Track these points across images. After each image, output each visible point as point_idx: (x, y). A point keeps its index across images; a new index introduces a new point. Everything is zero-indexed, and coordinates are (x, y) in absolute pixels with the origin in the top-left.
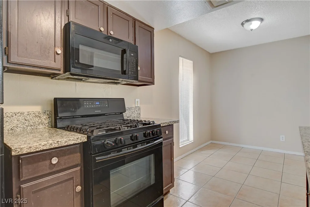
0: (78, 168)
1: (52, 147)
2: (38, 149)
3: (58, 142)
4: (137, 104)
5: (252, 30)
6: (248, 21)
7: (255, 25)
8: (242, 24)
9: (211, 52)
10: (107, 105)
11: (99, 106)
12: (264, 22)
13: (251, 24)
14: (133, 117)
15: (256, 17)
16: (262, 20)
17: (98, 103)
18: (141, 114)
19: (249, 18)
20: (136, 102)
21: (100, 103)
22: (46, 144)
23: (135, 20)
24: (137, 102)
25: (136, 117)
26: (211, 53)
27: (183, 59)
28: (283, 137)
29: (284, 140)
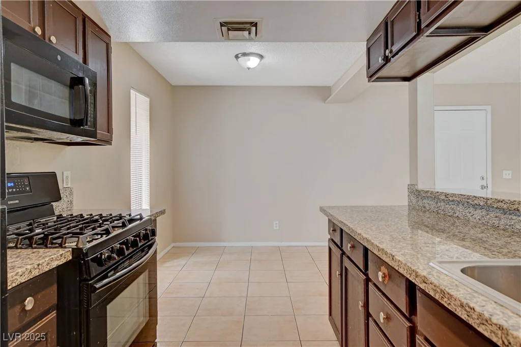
0: (53, 314)
1: (32, 277)
2: (15, 283)
3: (38, 265)
4: (67, 183)
5: (249, 68)
6: (245, 54)
7: (253, 62)
8: (237, 57)
9: (174, 82)
10: (28, 188)
11: (14, 190)
12: (263, 61)
13: (249, 60)
14: (61, 210)
15: (256, 52)
16: (261, 57)
17: (12, 184)
18: (74, 203)
19: (247, 52)
20: (65, 177)
21: (14, 183)
22: (24, 273)
23: (85, 18)
24: (67, 177)
25: (66, 209)
26: (173, 84)
27: (137, 93)
28: (276, 224)
29: (278, 228)
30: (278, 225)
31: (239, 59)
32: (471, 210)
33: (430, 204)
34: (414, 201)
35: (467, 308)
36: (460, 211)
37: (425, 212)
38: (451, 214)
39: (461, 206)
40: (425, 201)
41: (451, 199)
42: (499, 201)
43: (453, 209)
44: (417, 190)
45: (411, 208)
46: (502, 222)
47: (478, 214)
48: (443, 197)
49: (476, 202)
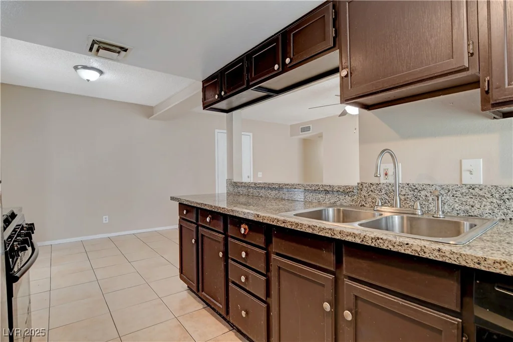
5: (88, 80)
6: (85, 67)
12: (103, 76)
16: (101, 72)
28: (106, 218)
29: (107, 222)
30: (107, 219)
31: (78, 71)
32: (270, 191)
33: (243, 190)
34: (231, 189)
35: (313, 227)
36: (263, 192)
37: (239, 196)
38: (257, 195)
39: (263, 190)
40: (239, 189)
41: (258, 186)
42: (286, 185)
43: (258, 192)
44: (234, 182)
45: (229, 194)
46: (287, 196)
47: (274, 193)
48: (253, 185)
49: (274, 186)
